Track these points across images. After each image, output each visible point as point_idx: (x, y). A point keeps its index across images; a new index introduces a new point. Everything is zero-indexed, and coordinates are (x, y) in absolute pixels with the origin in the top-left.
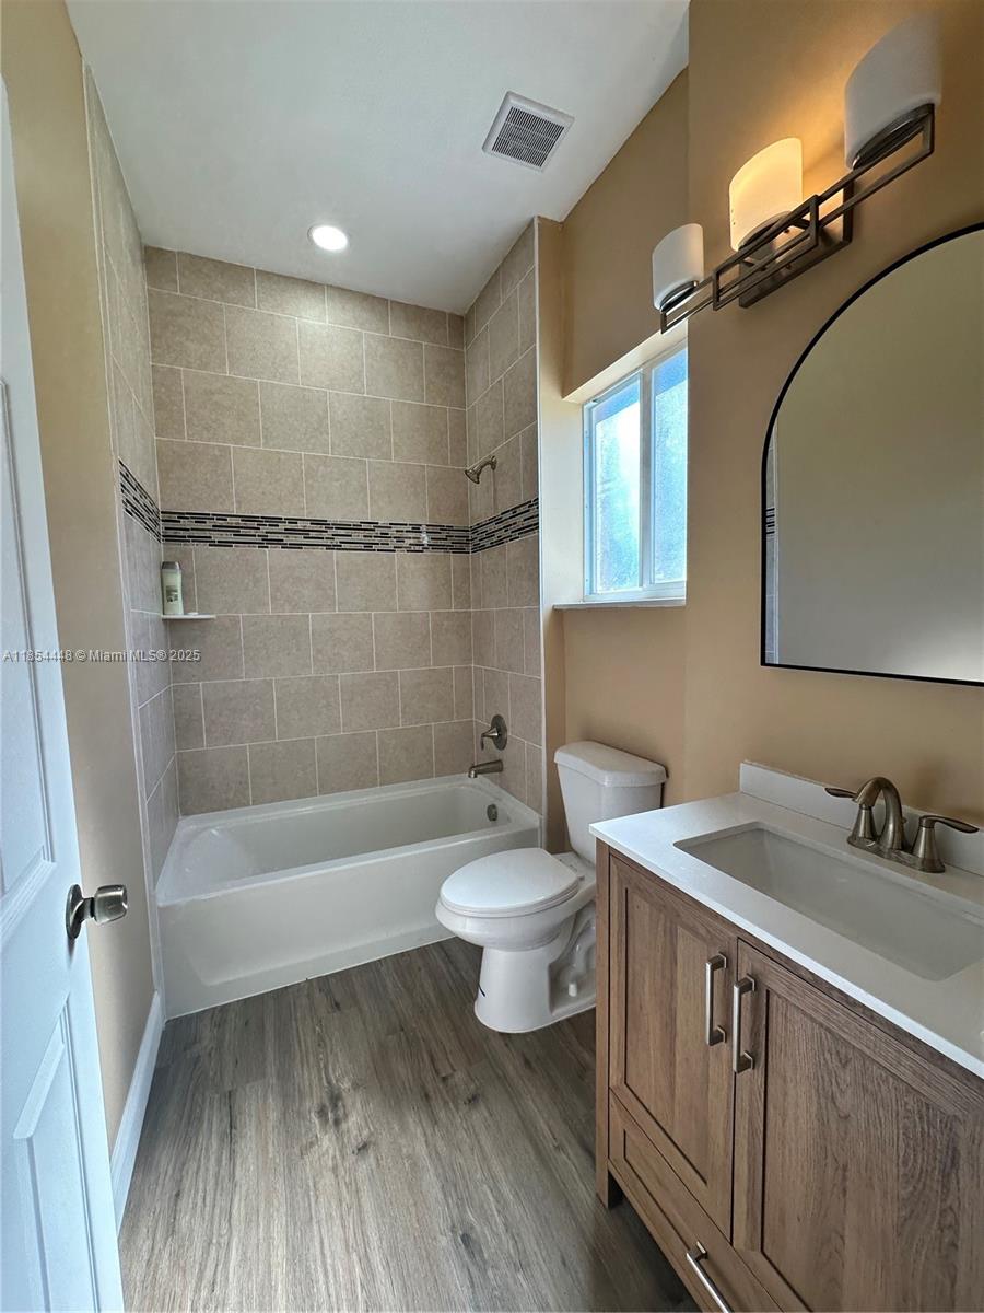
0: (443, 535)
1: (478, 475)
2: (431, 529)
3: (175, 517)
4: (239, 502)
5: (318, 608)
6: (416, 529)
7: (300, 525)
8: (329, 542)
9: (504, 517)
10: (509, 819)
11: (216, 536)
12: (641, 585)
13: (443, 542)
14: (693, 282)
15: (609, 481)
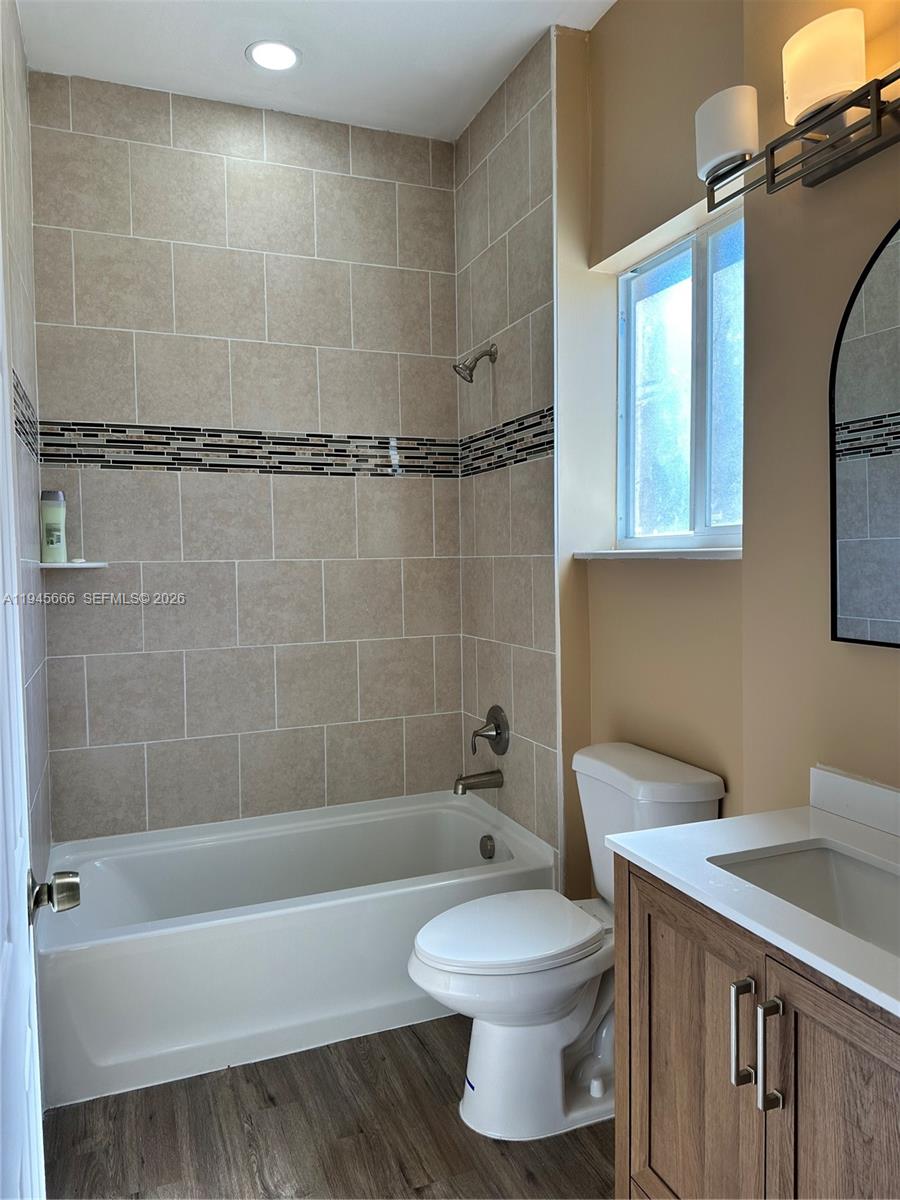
0: (422, 452)
1: (472, 370)
2: (404, 444)
3: (58, 429)
4: (142, 409)
5: (245, 555)
6: (384, 444)
7: (224, 439)
8: (264, 463)
9: (508, 429)
10: (512, 857)
11: (111, 454)
12: (692, 528)
13: (420, 462)
14: (744, 155)
15: (654, 382)
